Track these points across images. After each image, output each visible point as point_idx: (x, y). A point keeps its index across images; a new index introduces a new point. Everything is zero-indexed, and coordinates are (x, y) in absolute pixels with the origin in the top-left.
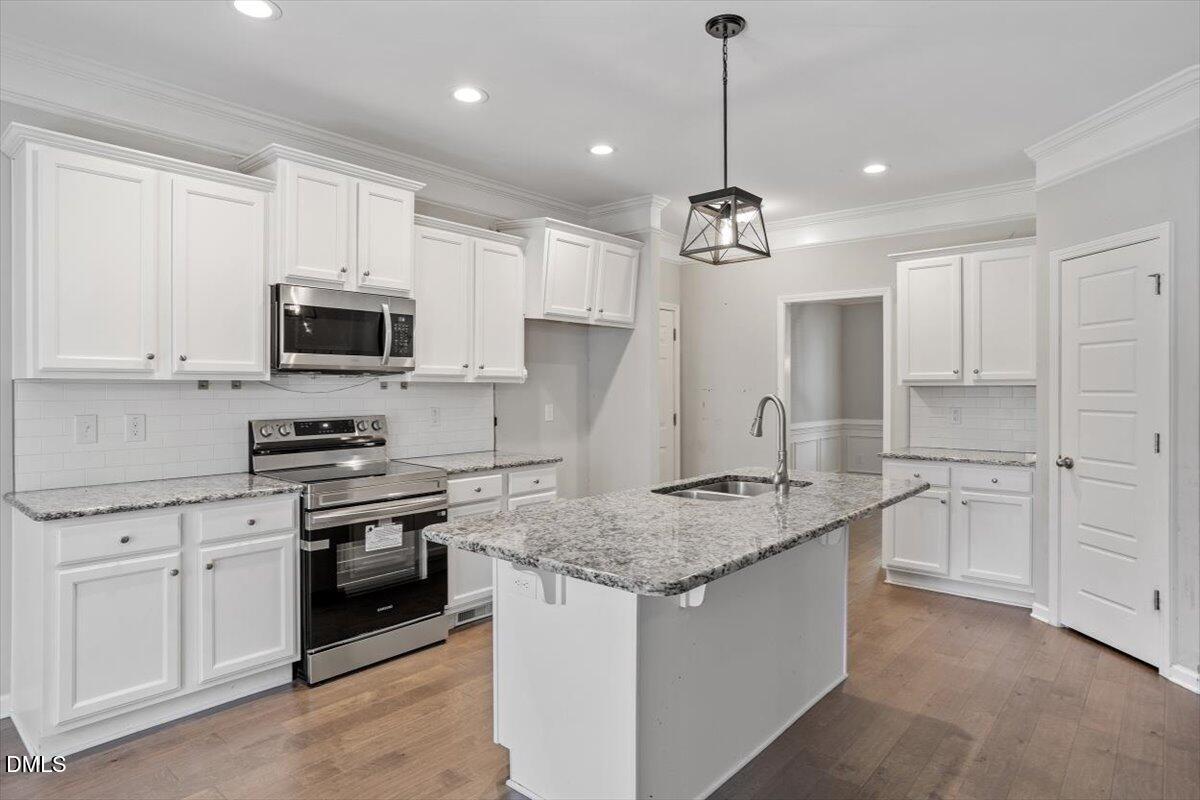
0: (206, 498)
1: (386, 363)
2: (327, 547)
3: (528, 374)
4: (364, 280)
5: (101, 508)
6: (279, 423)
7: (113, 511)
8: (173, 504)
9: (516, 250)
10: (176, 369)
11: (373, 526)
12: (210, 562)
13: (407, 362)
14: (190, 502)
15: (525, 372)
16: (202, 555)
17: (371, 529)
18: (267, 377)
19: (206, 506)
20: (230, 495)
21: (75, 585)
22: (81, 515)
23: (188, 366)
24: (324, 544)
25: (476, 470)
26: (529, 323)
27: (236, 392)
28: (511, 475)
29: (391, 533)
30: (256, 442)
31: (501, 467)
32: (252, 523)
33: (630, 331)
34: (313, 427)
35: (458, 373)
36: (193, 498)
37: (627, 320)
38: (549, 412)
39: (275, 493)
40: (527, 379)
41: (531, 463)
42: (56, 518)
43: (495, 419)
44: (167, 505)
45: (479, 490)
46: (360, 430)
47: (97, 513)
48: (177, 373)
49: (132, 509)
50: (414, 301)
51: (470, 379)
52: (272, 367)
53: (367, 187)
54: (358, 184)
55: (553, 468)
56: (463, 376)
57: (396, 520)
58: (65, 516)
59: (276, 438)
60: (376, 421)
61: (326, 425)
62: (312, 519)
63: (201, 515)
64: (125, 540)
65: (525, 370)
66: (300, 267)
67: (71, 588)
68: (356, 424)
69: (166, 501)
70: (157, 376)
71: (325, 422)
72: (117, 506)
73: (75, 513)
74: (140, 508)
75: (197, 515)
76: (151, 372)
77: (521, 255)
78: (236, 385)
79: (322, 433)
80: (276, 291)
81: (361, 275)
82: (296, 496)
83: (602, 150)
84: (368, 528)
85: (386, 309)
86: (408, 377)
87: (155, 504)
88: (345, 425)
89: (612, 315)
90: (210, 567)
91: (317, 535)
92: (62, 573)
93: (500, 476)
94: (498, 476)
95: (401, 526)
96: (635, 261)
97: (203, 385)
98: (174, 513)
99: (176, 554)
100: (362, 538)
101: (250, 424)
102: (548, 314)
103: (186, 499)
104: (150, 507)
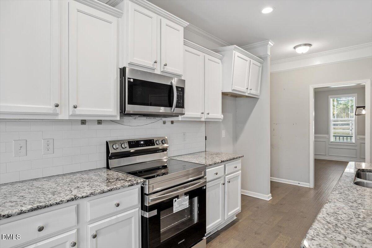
0: (92, 194)
1: (174, 111)
2: (156, 214)
4: (164, 68)
5: (24, 209)
6: (121, 142)
7: (32, 210)
8: (72, 200)
9: (219, 61)
10: (71, 113)
11: (176, 199)
12: (94, 233)
13: (182, 111)
14: (83, 197)
16: (90, 229)
17: (176, 201)
18: (118, 118)
19: (92, 197)
20: (105, 190)
22: (9, 216)
23: (78, 111)
24: (154, 213)
25: (215, 164)
26: (223, 94)
27: (100, 126)
28: (226, 165)
29: (184, 201)
30: (110, 152)
31: (224, 161)
32: (118, 205)
33: (257, 99)
34: (137, 143)
35: (199, 117)
36: (84, 195)
37: (257, 94)
38: (224, 133)
39: (129, 186)
40: (223, 119)
41: (234, 159)
43: (206, 137)
44: (68, 201)
45: (217, 174)
46: (157, 144)
47: (21, 213)
48: (72, 116)
50: (185, 80)
51: (203, 119)
52: (120, 113)
53: (165, 21)
54: (161, 20)
55: (240, 161)
56: (200, 118)
57: (186, 194)
59: (120, 150)
60: (164, 140)
61: (142, 142)
62: (149, 199)
63: (89, 204)
65: (222, 115)
66: (135, 58)
68: (155, 141)
69: (68, 198)
70: (60, 117)
72: (35, 206)
74: (51, 205)
75: (86, 204)
76: (57, 115)
77: (221, 63)
78: (100, 122)
79: (141, 147)
80: (123, 71)
81: (163, 65)
82: (139, 186)
83: (267, 10)
84: (174, 200)
85: (174, 83)
86: (180, 118)
87: (61, 201)
88: (150, 142)
90: (95, 237)
91: (151, 208)
93: (223, 165)
95: (188, 197)
96: (261, 68)
97: (83, 122)
98: (73, 206)
99: (74, 231)
100: (172, 205)
101: (107, 143)
102: (233, 90)
103: (80, 196)
104: (57, 204)
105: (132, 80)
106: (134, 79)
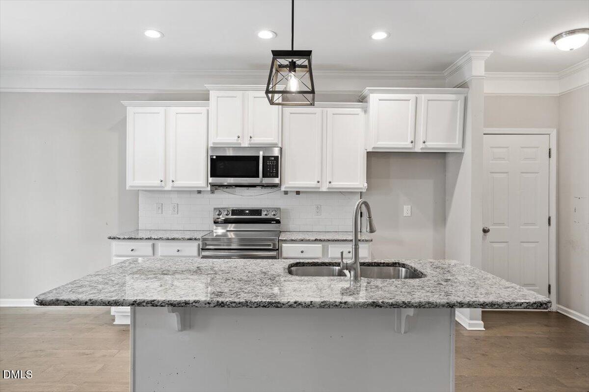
0: (161, 238)
3: (368, 186)
4: (250, 141)
5: (125, 237)
6: (225, 210)
7: (129, 239)
8: (149, 239)
9: (358, 111)
10: (171, 186)
13: (276, 181)
14: (154, 239)
15: (366, 185)
19: (161, 241)
20: (170, 238)
22: (119, 239)
25: (302, 240)
26: (370, 155)
31: (320, 240)
32: (178, 251)
33: (462, 154)
34: (241, 212)
36: (156, 238)
38: (407, 210)
39: (188, 239)
41: (345, 240)
42: (112, 239)
43: (361, 213)
45: (302, 252)
47: (124, 239)
49: (135, 239)
58: (115, 238)
59: (222, 216)
60: (274, 211)
63: (161, 245)
64: (132, 250)
66: (218, 138)
68: (262, 212)
69: (146, 237)
70: (166, 189)
71: (248, 210)
73: (117, 238)
74: (138, 239)
75: (159, 244)
76: (163, 187)
77: (363, 114)
79: (243, 215)
81: (247, 139)
82: (199, 242)
83: (379, 36)
85: (261, 154)
88: (257, 212)
89: (436, 144)
92: (116, 258)
93: (321, 245)
94: (319, 246)
96: (460, 103)
97: (199, 192)
98: (150, 243)
102: (374, 148)
103: (153, 237)
104: (141, 239)
105: (214, 157)
106: (217, 156)
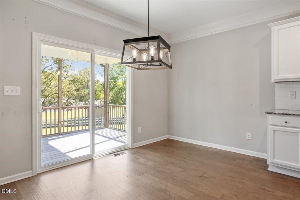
21: (274, 131)
22: (275, 114)
42: (269, 113)
47: (279, 114)
49: (288, 114)
58: (271, 113)
64: (286, 122)
67: (273, 131)
69: (299, 114)
72: (284, 113)
73: (273, 113)
87: (296, 114)
